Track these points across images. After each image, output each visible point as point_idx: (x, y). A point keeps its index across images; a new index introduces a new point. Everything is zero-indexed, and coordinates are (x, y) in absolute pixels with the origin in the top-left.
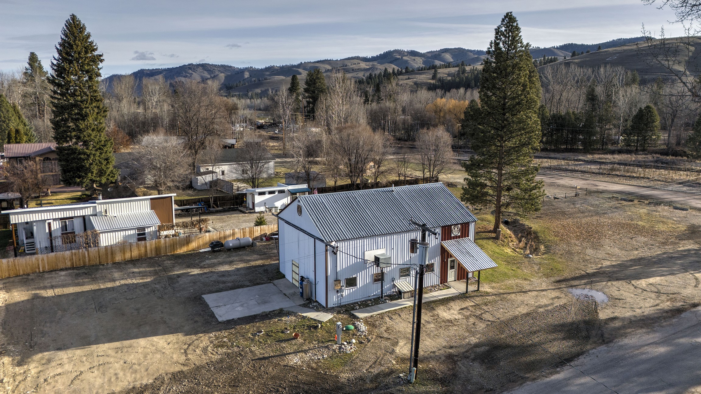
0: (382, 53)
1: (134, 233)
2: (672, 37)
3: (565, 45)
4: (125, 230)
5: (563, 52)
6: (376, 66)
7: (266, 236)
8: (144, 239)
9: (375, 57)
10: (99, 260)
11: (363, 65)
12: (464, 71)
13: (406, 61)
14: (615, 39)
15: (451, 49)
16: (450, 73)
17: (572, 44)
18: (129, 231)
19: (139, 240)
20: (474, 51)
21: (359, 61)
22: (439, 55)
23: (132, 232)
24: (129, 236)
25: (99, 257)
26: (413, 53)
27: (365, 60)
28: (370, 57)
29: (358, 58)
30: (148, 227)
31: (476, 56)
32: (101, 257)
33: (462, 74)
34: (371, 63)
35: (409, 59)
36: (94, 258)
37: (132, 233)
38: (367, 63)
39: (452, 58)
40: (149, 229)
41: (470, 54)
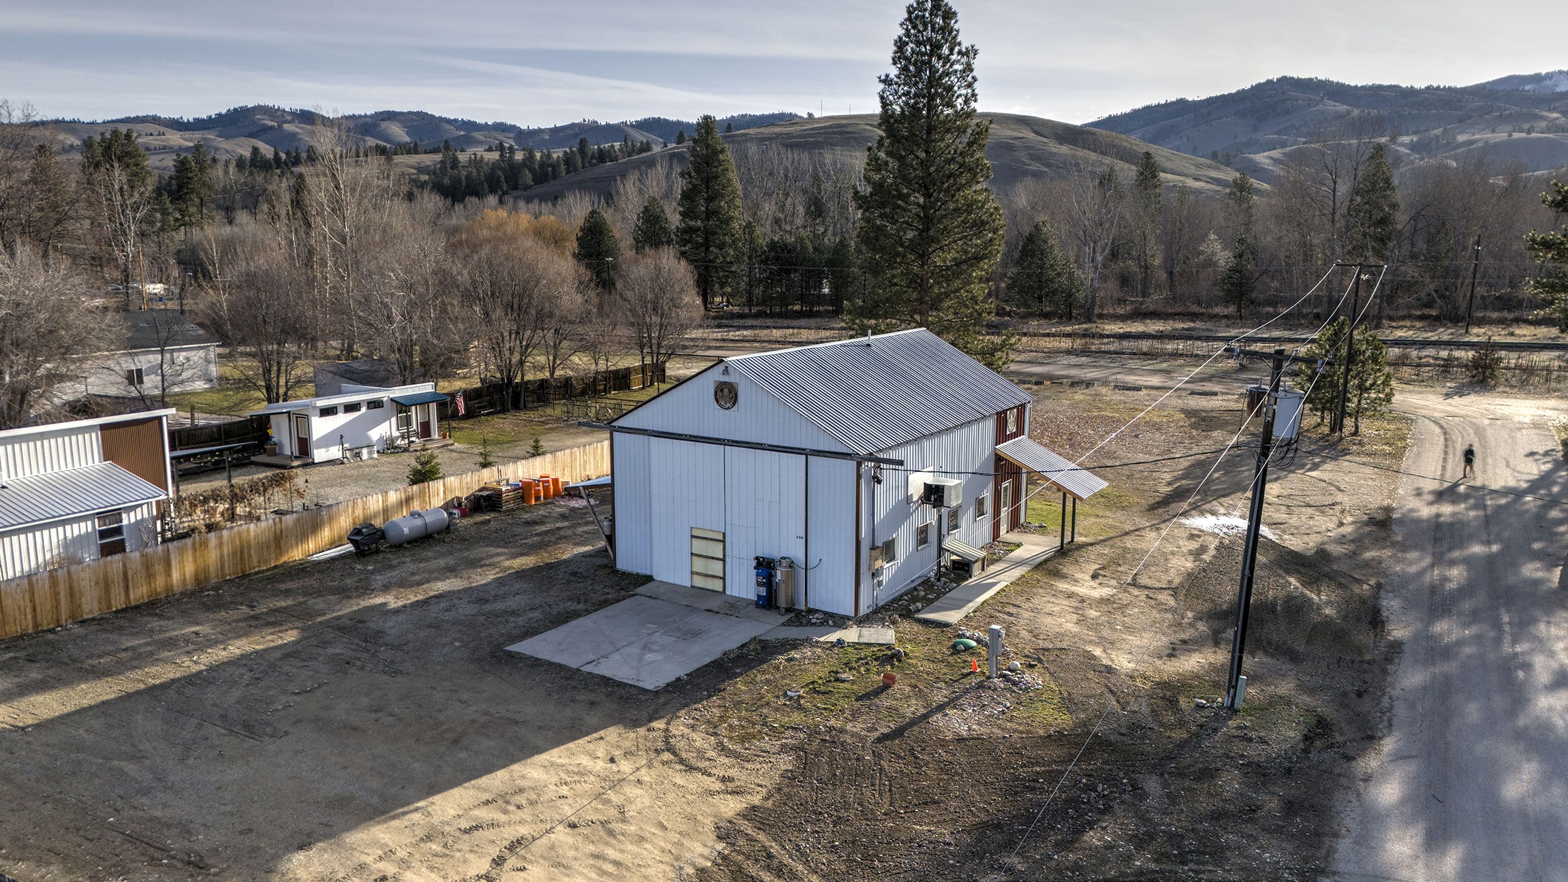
0: (224, 112)
1: (90, 529)
2: (852, 113)
3: (645, 120)
4: (63, 523)
5: (644, 133)
6: (215, 144)
7: (460, 505)
8: (119, 547)
9: (203, 120)
10: (35, 617)
11: (176, 139)
12: (455, 163)
13: (293, 136)
14: (735, 115)
15: (401, 114)
16: (422, 165)
17: (659, 118)
18: (75, 526)
19: (107, 550)
20: (456, 120)
21: (162, 129)
22: (375, 126)
23: (85, 528)
24: (80, 540)
25: (34, 609)
26: (307, 117)
27: (178, 125)
28: (191, 120)
29: (155, 120)
30: (129, 510)
31: (462, 133)
32: (38, 610)
33: (452, 168)
34: (198, 135)
35: (298, 130)
36: (17, 613)
37: (83, 531)
38: (187, 134)
39: (408, 133)
40: (132, 514)
41: (448, 127)
